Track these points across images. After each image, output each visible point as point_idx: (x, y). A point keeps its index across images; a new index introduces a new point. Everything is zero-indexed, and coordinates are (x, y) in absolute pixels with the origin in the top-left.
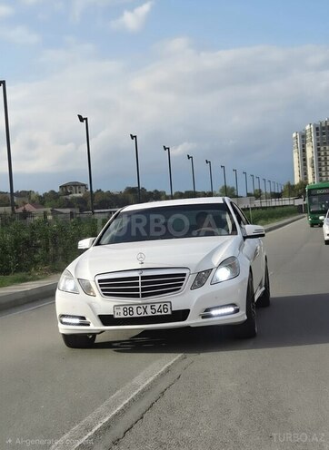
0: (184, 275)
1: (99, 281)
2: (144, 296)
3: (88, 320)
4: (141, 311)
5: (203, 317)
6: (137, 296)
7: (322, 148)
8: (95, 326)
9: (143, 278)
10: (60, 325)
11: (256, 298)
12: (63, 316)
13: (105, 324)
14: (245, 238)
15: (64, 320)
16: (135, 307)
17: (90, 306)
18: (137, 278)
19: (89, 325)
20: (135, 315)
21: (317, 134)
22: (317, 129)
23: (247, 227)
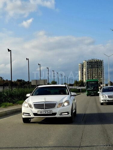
0: (56, 104)
1: (34, 104)
2: (45, 109)
3: (30, 114)
4: (44, 112)
5: (60, 115)
6: (44, 109)
7: (89, 69)
8: (32, 116)
9: (45, 104)
10: (23, 116)
11: (73, 112)
12: (24, 113)
13: (35, 116)
14: (71, 96)
15: (24, 114)
16: (43, 111)
17: (31, 111)
18: (44, 104)
19: (30, 116)
20: (43, 113)
21: (88, 64)
22: (88, 62)
23: (71, 93)
